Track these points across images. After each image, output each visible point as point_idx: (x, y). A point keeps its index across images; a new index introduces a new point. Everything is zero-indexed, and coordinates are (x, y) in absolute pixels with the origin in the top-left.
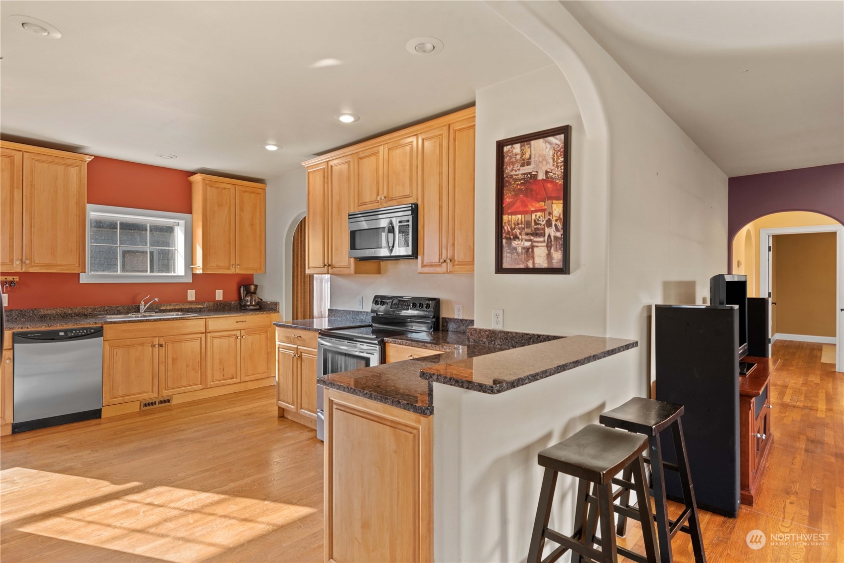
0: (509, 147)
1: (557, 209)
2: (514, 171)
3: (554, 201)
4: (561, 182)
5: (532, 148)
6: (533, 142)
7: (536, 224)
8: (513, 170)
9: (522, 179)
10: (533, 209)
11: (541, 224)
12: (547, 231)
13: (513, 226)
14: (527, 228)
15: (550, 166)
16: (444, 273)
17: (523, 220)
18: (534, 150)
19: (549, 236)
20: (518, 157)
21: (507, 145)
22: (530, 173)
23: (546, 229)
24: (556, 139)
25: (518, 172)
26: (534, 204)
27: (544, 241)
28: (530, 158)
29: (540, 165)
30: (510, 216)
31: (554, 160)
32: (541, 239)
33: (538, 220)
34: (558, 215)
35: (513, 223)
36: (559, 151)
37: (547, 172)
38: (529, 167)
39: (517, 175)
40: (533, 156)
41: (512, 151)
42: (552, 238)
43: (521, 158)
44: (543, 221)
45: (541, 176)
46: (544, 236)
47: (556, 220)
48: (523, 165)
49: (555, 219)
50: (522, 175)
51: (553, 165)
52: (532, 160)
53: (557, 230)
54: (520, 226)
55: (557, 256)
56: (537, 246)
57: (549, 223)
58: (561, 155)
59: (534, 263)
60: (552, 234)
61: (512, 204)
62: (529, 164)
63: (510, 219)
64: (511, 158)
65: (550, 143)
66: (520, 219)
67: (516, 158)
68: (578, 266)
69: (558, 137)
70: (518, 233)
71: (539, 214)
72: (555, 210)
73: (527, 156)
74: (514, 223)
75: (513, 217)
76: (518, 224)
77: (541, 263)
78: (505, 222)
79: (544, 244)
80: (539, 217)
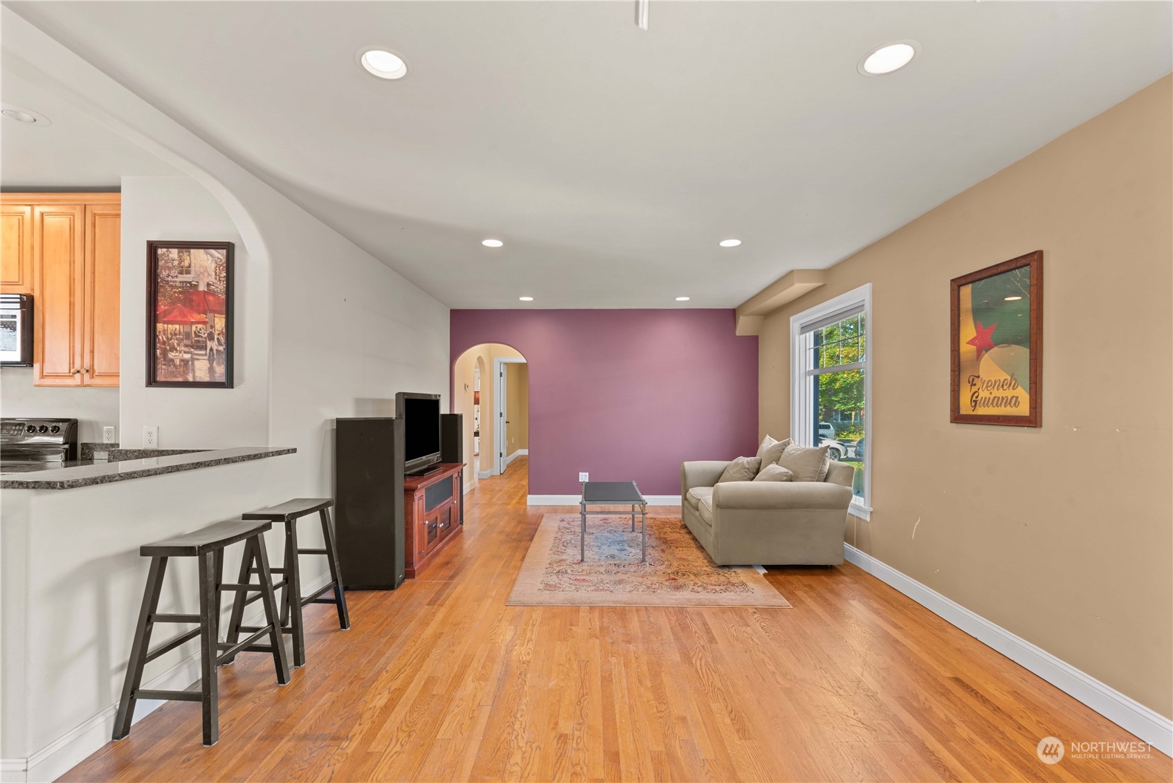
0: (164, 250)
1: (220, 323)
2: (170, 277)
3: (216, 315)
4: (224, 297)
5: (192, 257)
6: (192, 251)
7: (197, 335)
8: (169, 275)
9: (180, 287)
10: (192, 320)
11: (202, 337)
12: (209, 344)
13: (170, 336)
14: (186, 339)
15: (212, 279)
16: (77, 386)
17: (182, 331)
18: (195, 259)
19: (211, 350)
20: (176, 263)
21: (161, 248)
22: (190, 283)
23: (208, 342)
24: (218, 252)
25: (175, 279)
26: (194, 315)
27: (206, 354)
28: (190, 266)
29: (201, 276)
30: (166, 325)
31: (216, 274)
32: (203, 352)
33: (199, 332)
34: (220, 329)
35: (169, 332)
36: (221, 265)
37: (208, 285)
38: (188, 275)
39: (174, 282)
40: (193, 265)
41: (168, 255)
42: (215, 352)
43: (179, 264)
44: (204, 334)
45: (202, 288)
46: (206, 349)
47: (219, 334)
48: (181, 273)
49: (217, 332)
50: (180, 282)
51: (216, 279)
52: (192, 269)
53: (220, 344)
54: (178, 336)
55: (220, 371)
56: (198, 359)
57: (211, 337)
58: (223, 270)
59: (194, 376)
60: (215, 348)
61: (166, 313)
62: (188, 272)
63: (166, 328)
64: (166, 262)
65: (212, 256)
66: (178, 330)
67: (172, 264)
68: (242, 380)
69: (220, 251)
70: (176, 345)
71: (200, 326)
72: (217, 323)
73: (186, 264)
74: (171, 333)
75: (170, 326)
76: (175, 334)
77: (203, 376)
78: (159, 332)
79: (206, 358)
80: (200, 329)
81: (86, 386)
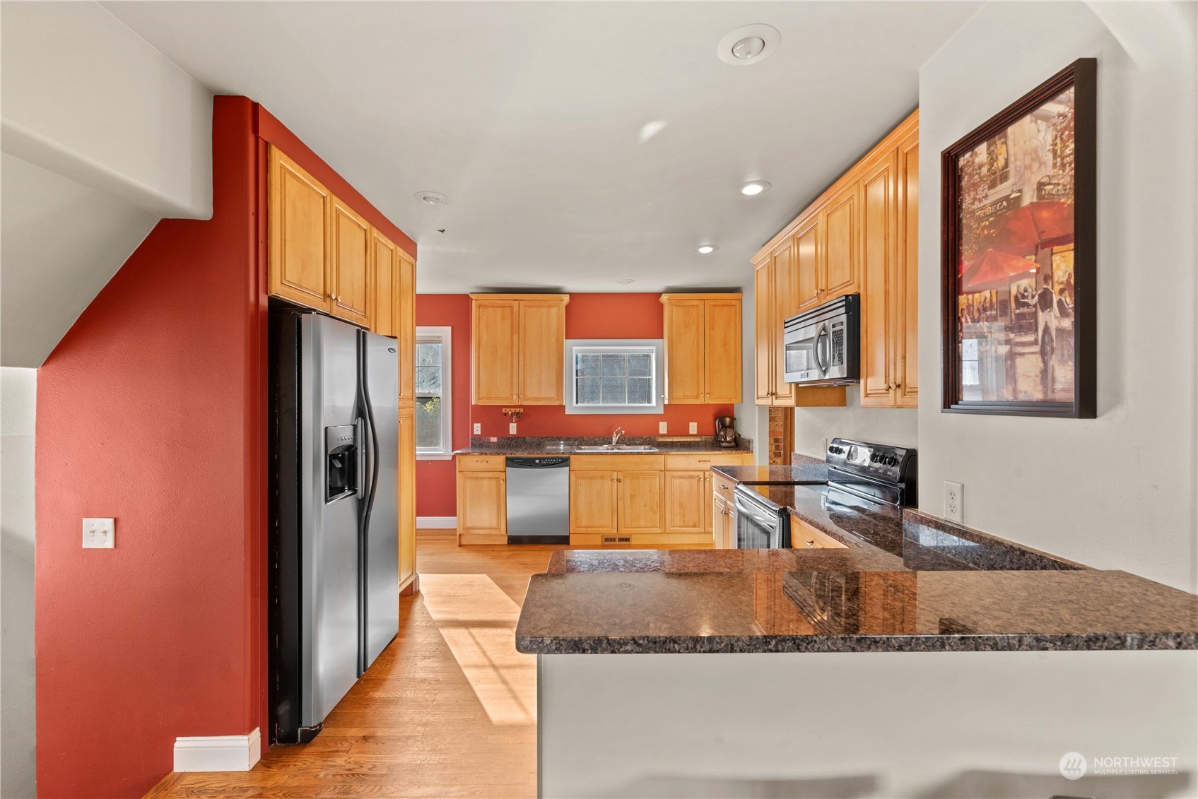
0: (968, 155)
1: (1064, 264)
2: (977, 202)
3: (1056, 248)
4: (1072, 200)
5: (1010, 143)
6: (1011, 130)
7: (1020, 304)
8: (975, 199)
9: (991, 215)
10: (1012, 274)
11: (1027, 305)
12: (1042, 317)
13: (976, 316)
14: (1001, 316)
15: (1047, 171)
17: (994, 300)
18: (1015, 145)
19: (1046, 329)
20: (984, 170)
21: (964, 151)
22: (1007, 198)
23: (1040, 314)
24: (1060, 103)
25: (985, 202)
26: (1014, 262)
27: (1036, 342)
28: (1006, 165)
29: (1028, 173)
30: (970, 296)
31: (1054, 152)
32: (1031, 338)
33: (1024, 297)
34: (1065, 279)
35: (975, 308)
36: (1065, 129)
37: (1040, 186)
38: (1005, 184)
39: (981, 209)
40: (1012, 159)
41: (973, 162)
42: (1054, 334)
43: (989, 170)
44: (1033, 297)
45: (1029, 198)
46: (1036, 330)
47: (1062, 292)
48: (993, 185)
49: (1057, 288)
50: (992, 204)
51: (1055, 165)
52: (1011, 167)
53: (1063, 313)
54: (989, 313)
55: (1065, 376)
56: (1022, 354)
57: (1045, 300)
58: (1069, 136)
59: (1015, 391)
60: (1054, 324)
61: (974, 273)
62: (1004, 178)
63: (970, 302)
64: (971, 176)
65: (1046, 118)
66: (988, 300)
67: (979, 174)
68: (1117, 398)
69: (1063, 96)
70: (985, 330)
72: (1058, 266)
73: (1001, 162)
74: (978, 310)
75: (977, 295)
76: (985, 310)
77: (1030, 389)
78: (962, 309)
79: (1036, 349)
80: (1026, 291)
81: (899, 407)
